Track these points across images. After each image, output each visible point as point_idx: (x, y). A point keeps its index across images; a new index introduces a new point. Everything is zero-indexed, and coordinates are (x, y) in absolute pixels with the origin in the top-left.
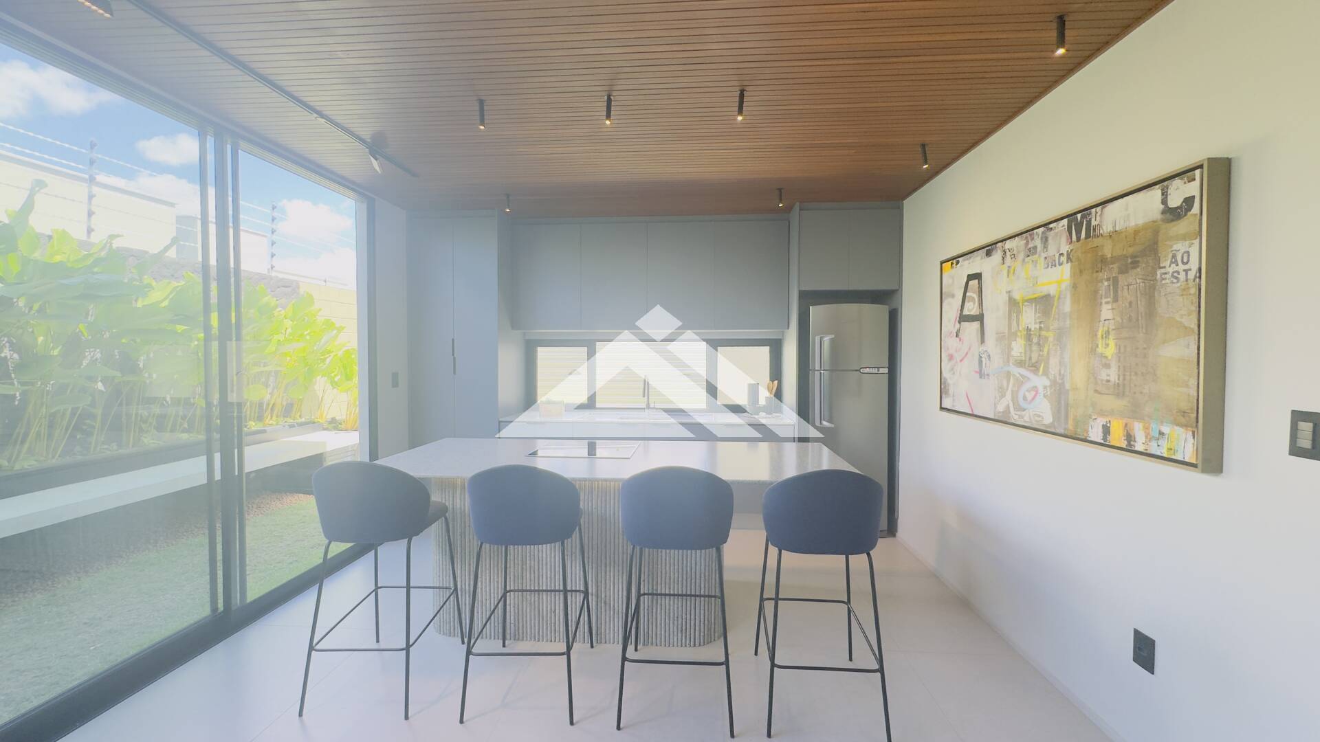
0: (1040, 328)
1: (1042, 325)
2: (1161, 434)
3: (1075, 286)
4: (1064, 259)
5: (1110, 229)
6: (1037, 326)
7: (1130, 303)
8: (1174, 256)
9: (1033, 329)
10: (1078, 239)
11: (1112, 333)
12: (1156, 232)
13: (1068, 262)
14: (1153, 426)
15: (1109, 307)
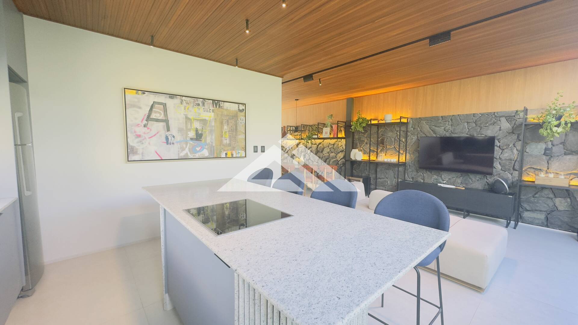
0: (202, 129)
1: (203, 128)
2: (239, 152)
3: (215, 119)
4: (211, 111)
5: (226, 108)
6: (201, 128)
7: (232, 126)
8: (241, 119)
9: (199, 129)
10: (216, 107)
11: (227, 133)
12: (237, 113)
13: (213, 112)
14: (237, 151)
15: (226, 126)
